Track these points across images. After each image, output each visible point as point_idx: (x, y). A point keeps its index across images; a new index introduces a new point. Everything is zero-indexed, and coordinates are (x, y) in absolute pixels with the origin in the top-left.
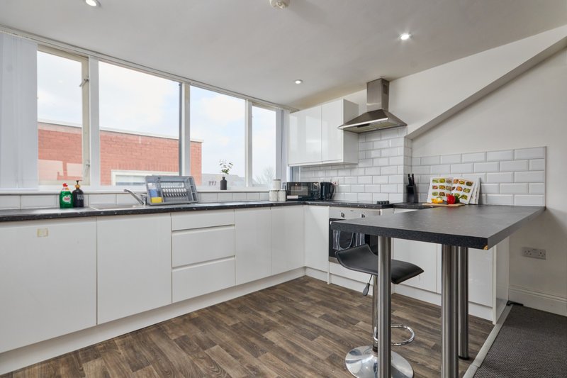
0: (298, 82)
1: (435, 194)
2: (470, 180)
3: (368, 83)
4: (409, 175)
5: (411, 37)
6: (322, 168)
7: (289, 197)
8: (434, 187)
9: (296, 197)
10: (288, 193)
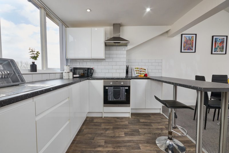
0: (88, 10)
1: (137, 73)
2: (145, 69)
3: (114, 24)
4: (127, 66)
5: (151, 10)
6: (84, 61)
7: (75, 76)
8: (136, 71)
9: (78, 76)
10: (74, 73)
